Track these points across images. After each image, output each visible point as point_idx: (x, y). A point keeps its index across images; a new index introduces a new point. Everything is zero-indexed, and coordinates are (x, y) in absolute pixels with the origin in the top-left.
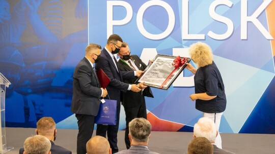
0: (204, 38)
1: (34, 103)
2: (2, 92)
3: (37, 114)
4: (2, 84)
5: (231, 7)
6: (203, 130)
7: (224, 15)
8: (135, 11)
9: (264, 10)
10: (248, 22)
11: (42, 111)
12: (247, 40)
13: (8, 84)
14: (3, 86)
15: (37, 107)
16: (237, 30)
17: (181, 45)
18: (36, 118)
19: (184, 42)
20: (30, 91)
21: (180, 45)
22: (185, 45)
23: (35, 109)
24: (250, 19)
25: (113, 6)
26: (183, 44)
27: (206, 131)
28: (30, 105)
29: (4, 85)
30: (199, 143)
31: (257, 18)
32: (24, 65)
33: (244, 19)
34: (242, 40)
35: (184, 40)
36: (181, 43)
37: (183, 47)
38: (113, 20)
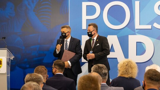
0: (151, 28)
8: (102, 9)
19: (136, 31)
21: (134, 33)
25: (87, 6)
26: (136, 32)
35: (136, 29)
36: (135, 32)
37: (136, 35)
38: (86, 16)
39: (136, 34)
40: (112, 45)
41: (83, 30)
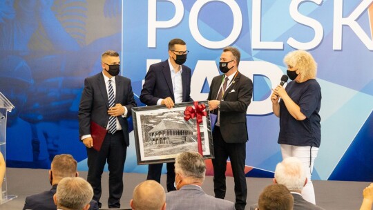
0: (282, 48)
1: (46, 135)
2: (2, 118)
3: (49, 150)
4: (2, 107)
5: (320, 5)
6: (287, 172)
7: (310, 16)
9: (366, 9)
10: (343, 26)
11: (56, 146)
12: (341, 50)
13: (10, 108)
14: (3, 111)
15: (50, 140)
16: (327, 37)
17: (250, 56)
18: (48, 156)
19: (254, 53)
20: (40, 117)
22: (256, 56)
23: (47, 143)
24: (346, 21)
25: (158, 1)
26: (253, 55)
27: (292, 173)
28: (41, 138)
29: (5, 110)
30: (273, 194)
31: (356, 20)
32: (32, 82)
33: (338, 21)
34: (335, 50)
35: (254, 49)
36: (251, 54)
37: (253, 60)
38: (157, 20)
39: (254, 58)
40: (206, 79)
41: (150, 48)
